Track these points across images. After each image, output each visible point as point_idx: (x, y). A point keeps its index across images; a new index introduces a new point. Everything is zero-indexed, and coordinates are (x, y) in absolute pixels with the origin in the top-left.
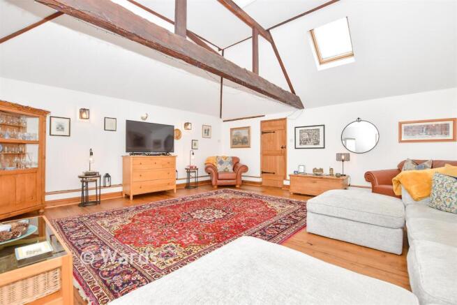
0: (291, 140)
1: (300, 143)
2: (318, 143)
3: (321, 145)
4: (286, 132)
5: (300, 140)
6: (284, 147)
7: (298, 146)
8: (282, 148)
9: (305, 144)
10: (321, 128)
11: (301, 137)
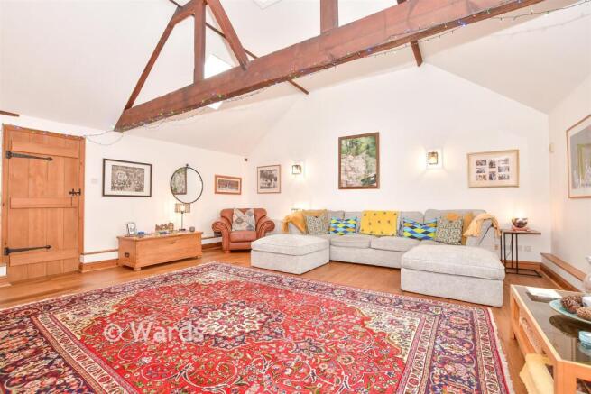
0: (94, 181)
1: (113, 188)
2: (141, 189)
3: (146, 192)
4: (82, 164)
5: (113, 183)
6: (77, 193)
7: (108, 191)
8: (73, 193)
9: (122, 188)
10: (147, 168)
11: (113, 175)
